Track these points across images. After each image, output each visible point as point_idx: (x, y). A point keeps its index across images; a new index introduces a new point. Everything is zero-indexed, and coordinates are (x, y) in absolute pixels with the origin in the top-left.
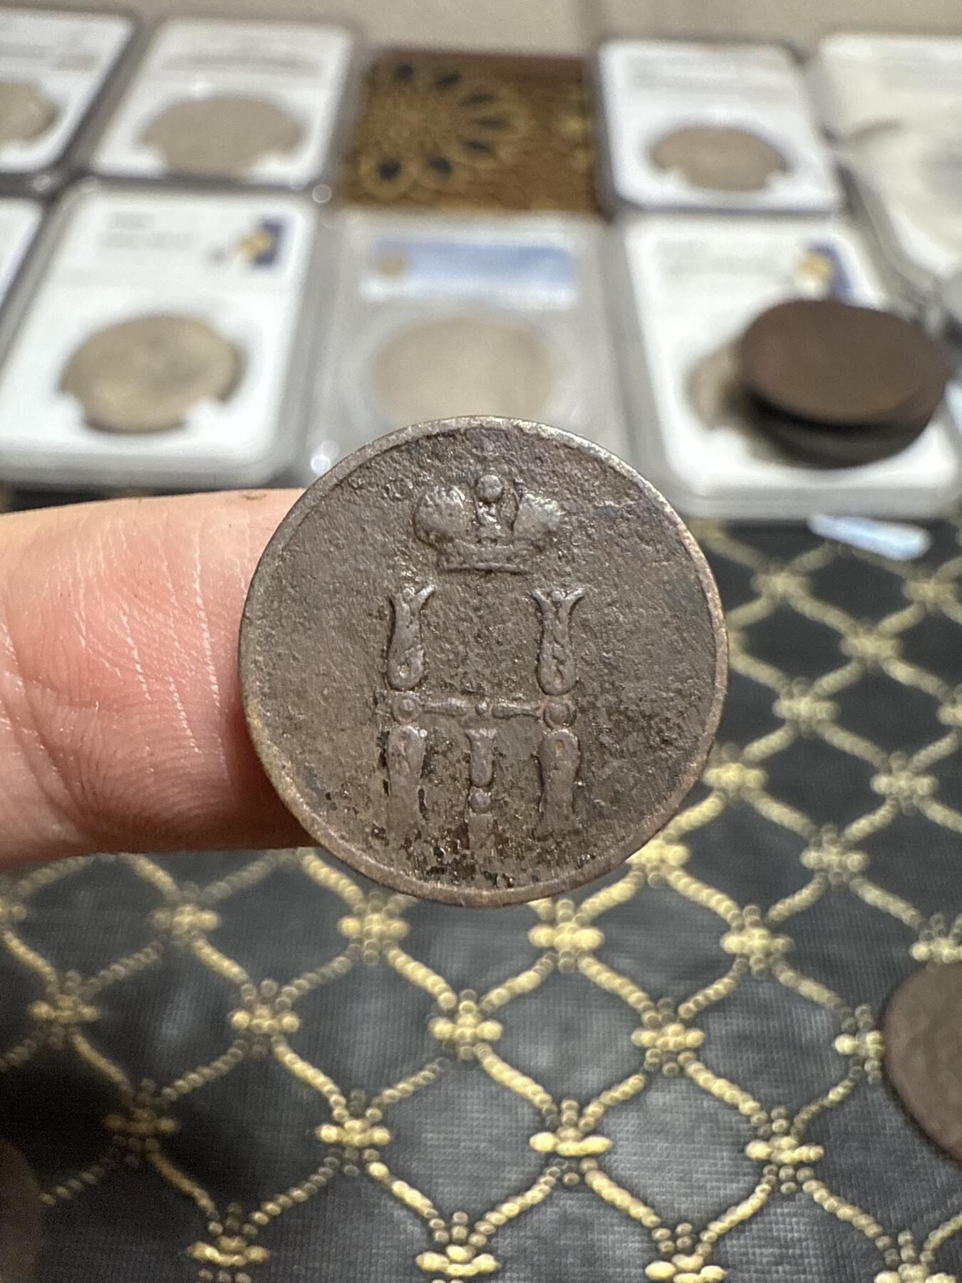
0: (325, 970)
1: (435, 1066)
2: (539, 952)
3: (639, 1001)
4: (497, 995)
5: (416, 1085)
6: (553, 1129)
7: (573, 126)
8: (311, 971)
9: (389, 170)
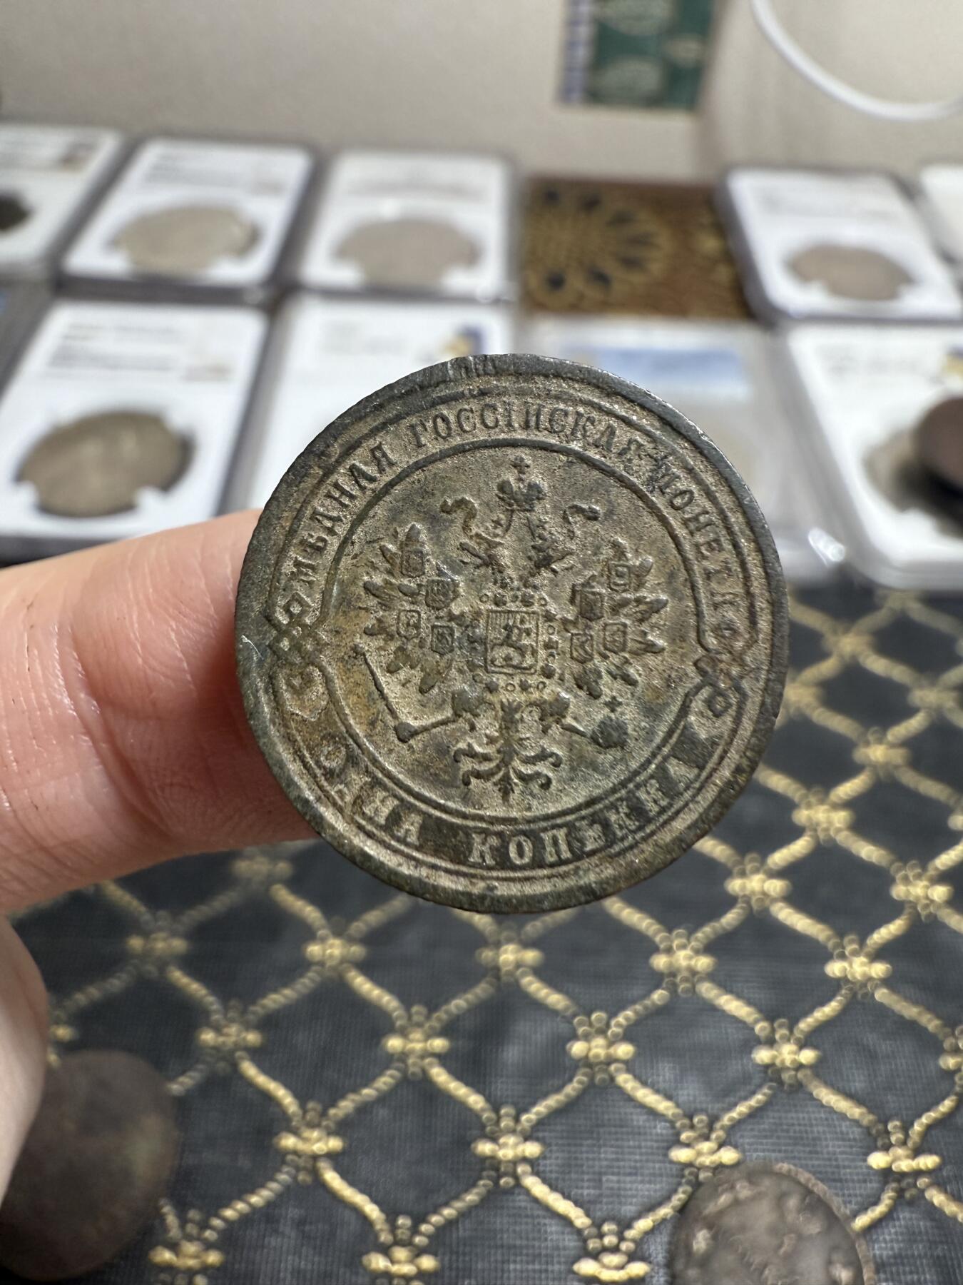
0: (647, 1002)
1: (766, 1090)
2: (835, 985)
3: (936, 1027)
4: (805, 1024)
5: (751, 1107)
6: (887, 1148)
7: (709, 244)
8: (634, 1002)
9: (556, 282)
